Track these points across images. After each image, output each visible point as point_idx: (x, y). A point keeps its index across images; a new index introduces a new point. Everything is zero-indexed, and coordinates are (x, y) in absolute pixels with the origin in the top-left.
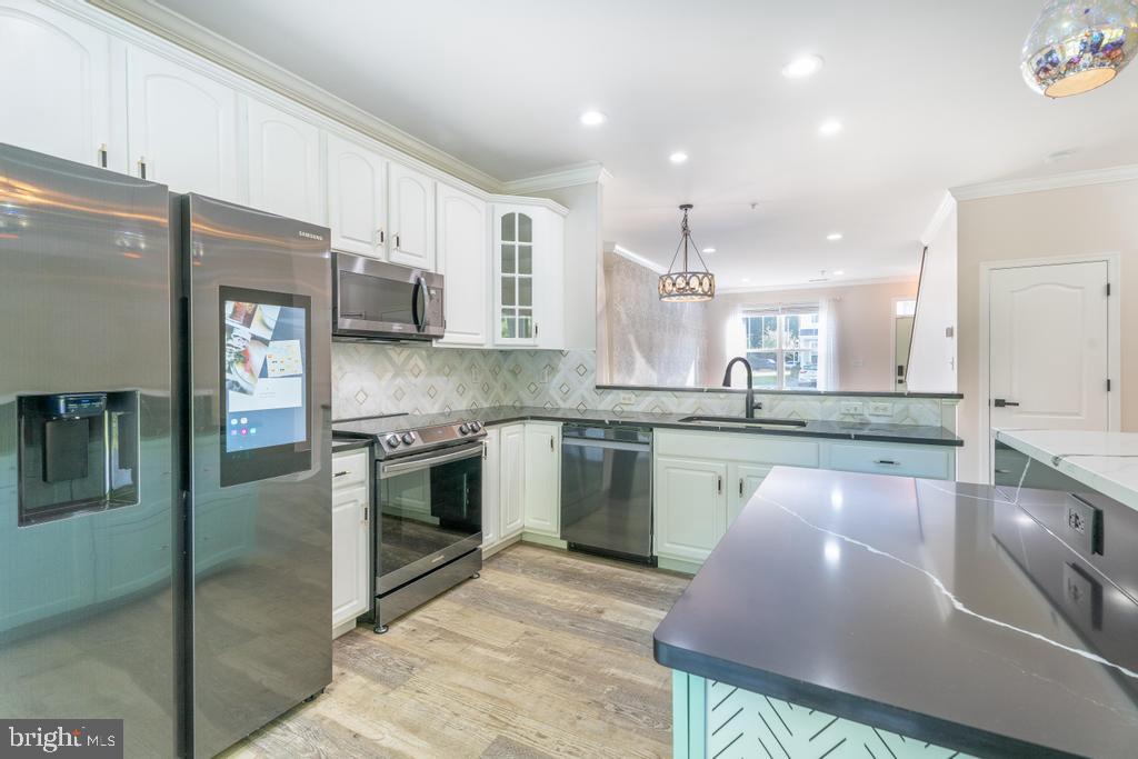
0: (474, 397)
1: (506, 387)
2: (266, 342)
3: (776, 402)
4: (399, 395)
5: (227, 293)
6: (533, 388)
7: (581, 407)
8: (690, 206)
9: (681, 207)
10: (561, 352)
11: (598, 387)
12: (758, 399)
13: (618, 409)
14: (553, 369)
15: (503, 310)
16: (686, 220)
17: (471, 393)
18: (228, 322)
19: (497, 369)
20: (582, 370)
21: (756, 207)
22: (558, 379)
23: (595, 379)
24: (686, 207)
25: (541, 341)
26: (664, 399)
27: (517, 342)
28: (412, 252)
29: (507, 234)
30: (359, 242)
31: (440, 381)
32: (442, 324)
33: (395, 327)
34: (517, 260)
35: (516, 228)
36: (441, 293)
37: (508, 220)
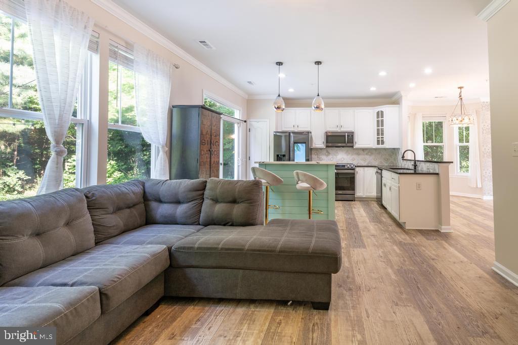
0: (381, 162)
5: (295, 143)
8: (463, 87)
9: (459, 88)
15: (377, 138)
16: (460, 93)
24: (461, 88)
25: (388, 145)
27: (380, 146)
28: (346, 128)
29: (378, 117)
30: (333, 128)
31: (367, 157)
32: (353, 143)
33: (340, 145)
34: (380, 123)
35: (380, 114)
36: (353, 136)
37: (378, 113)
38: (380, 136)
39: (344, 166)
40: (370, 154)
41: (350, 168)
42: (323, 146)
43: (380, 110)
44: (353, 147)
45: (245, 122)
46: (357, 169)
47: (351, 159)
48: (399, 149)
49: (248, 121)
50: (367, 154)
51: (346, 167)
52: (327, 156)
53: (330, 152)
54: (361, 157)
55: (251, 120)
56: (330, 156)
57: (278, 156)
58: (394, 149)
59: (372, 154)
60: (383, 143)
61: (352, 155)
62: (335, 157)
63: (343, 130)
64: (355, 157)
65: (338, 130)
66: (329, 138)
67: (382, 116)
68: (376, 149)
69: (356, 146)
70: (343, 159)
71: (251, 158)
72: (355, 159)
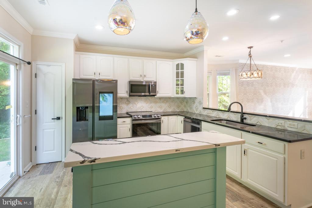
0: (174, 108)
1: (185, 106)
3: (252, 118)
4: (152, 107)
5: (100, 93)
6: (190, 107)
7: (200, 113)
8: (252, 47)
9: (248, 48)
10: (196, 98)
11: (203, 108)
12: (245, 116)
13: (208, 115)
14: (194, 103)
15: (176, 88)
16: (250, 52)
17: (173, 107)
19: (182, 102)
20: (200, 103)
21: (283, 42)
22: (195, 105)
23: (203, 106)
24: (250, 48)
25: (186, 95)
26: (219, 113)
27: (180, 95)
28: (149, 77)
29: (177, 69)
30: (136, 78)
31: (163, 105)
32: (156, 92)
33: (143, 94)
34: (180, 75)
35: (180, 67)
36: (155, 85)
37: (178, 65)
38: (180, 87)
39: (150, 116)
40: (165, 102)
41: (157, 117)
42: (126, 95)
43: (180, 62)
44: (155, 96)
45: (29, 63)
46: (163, 118)
47: (150, 106)
49: (33, 63)
51: (153, 117)
52: (128, 104)
53: (130, 101)
54: (158, 105)
55: (39, 63)
56: (131, 105)
57: (78, 108)
60: (182, 92)
61: (151, 103)
62: (135, 105)
64: (153, 104)
65: (141, 79)
66: (133, 87)
67: (182, 68)
69: (158, 95)
70: (142, 107)
71: (38, 112)
72: (153, 107)
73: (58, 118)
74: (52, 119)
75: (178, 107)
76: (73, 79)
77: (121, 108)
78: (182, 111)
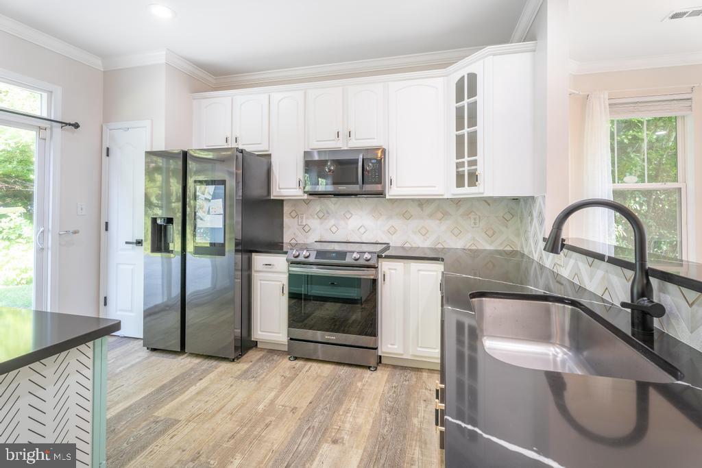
0: (473, 239)
2: (209, 201)
13: (555, 270)
15: (457, 164)
17: (469, 235)
18: (198, 194)
22: (533, 228)
25: (486, 189)
27: (467, 191)
28: (361, 139)
29: (460, 96)
30: (326, 140)
31: (432, 224)
32: (381, 182)
33: (342, 188)
34: (466, 117)
35: (467, 87)
36: (380, 161)
37: (460, 84)
38: (466, 159)
40: (440, 215)
41: (362, 262)
42: (300, 193)
43: (464, 72)
44: (381, 194)
45: (76, 126)
48: (532, 199)
49: (82, 125)
50: (431, 216)
51: (349, 259)
54: (414, 224)
55: (113, 126)
56: (331, 222)
57: (154, 221)
58: (516, 199)
59: (446, 214)
60: (473, 178)
63: (354, 143)
64: (397, 223)
65: (342, 144)
67: (473, 93)
68: (457, 202)
69: (392, 192)
70: (362, 230)
71: (112, 227)
72: (396, 230)
73: (139, 243)
74: (127, 243)
75: (491, 234)
76: (146, 152)
77: (307, 229)
78: (508, 248)
